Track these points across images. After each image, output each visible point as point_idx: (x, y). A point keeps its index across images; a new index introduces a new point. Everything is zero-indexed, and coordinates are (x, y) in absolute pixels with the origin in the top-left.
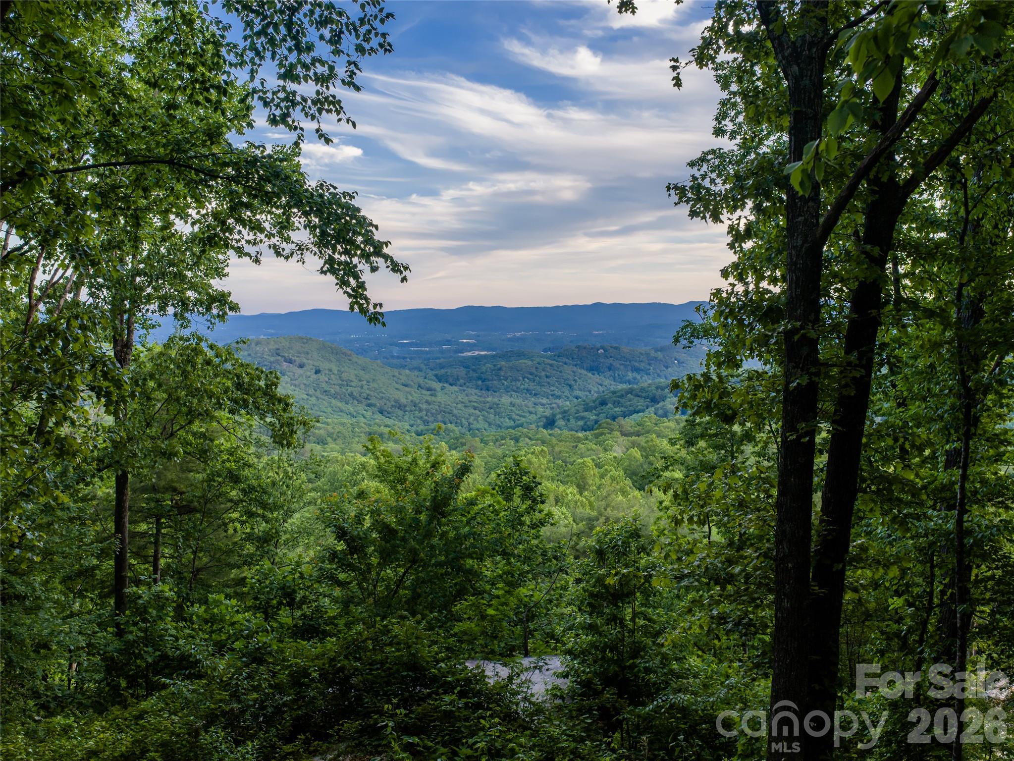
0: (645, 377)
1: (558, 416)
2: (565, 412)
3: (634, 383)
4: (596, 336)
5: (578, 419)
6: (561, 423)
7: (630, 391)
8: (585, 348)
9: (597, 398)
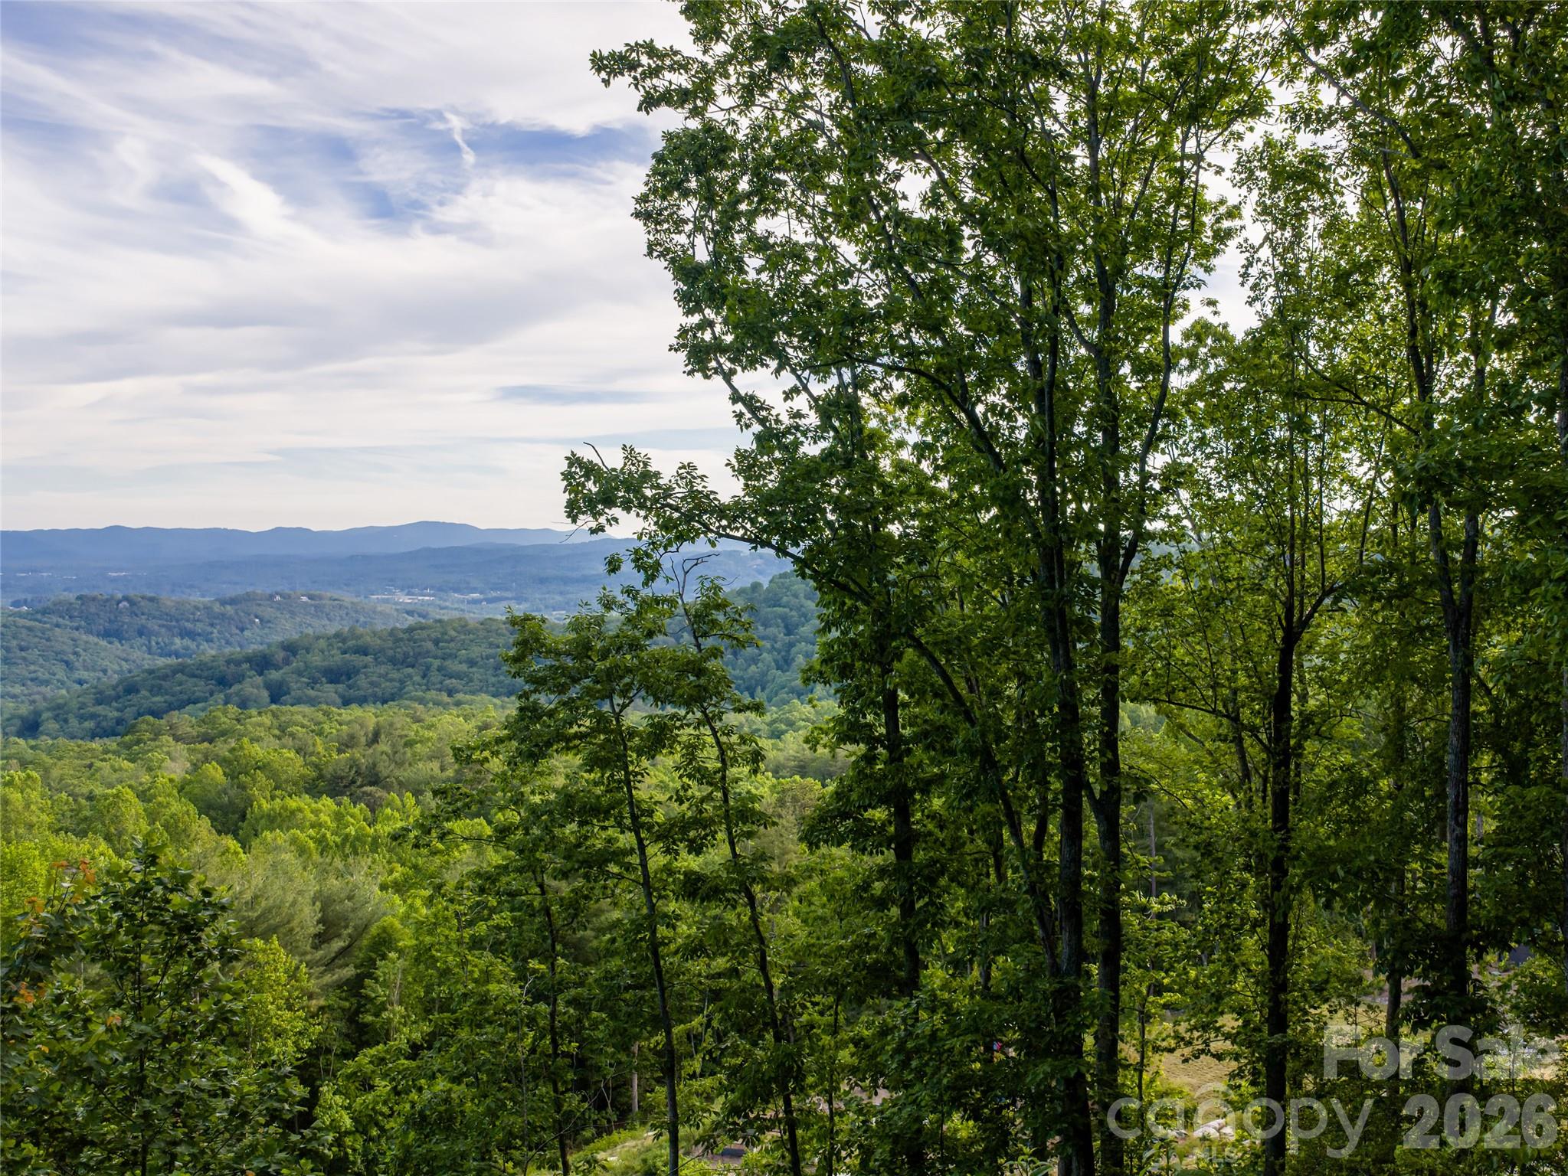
0: (205, 646)
1: (45, 715)
2: (59, 707)
3: (184, 656)
4: (114, 580)
5: (82, 718)
6: (52, 726)
7: (181, 669)
8: (94, 599)
9: (120, 682)
